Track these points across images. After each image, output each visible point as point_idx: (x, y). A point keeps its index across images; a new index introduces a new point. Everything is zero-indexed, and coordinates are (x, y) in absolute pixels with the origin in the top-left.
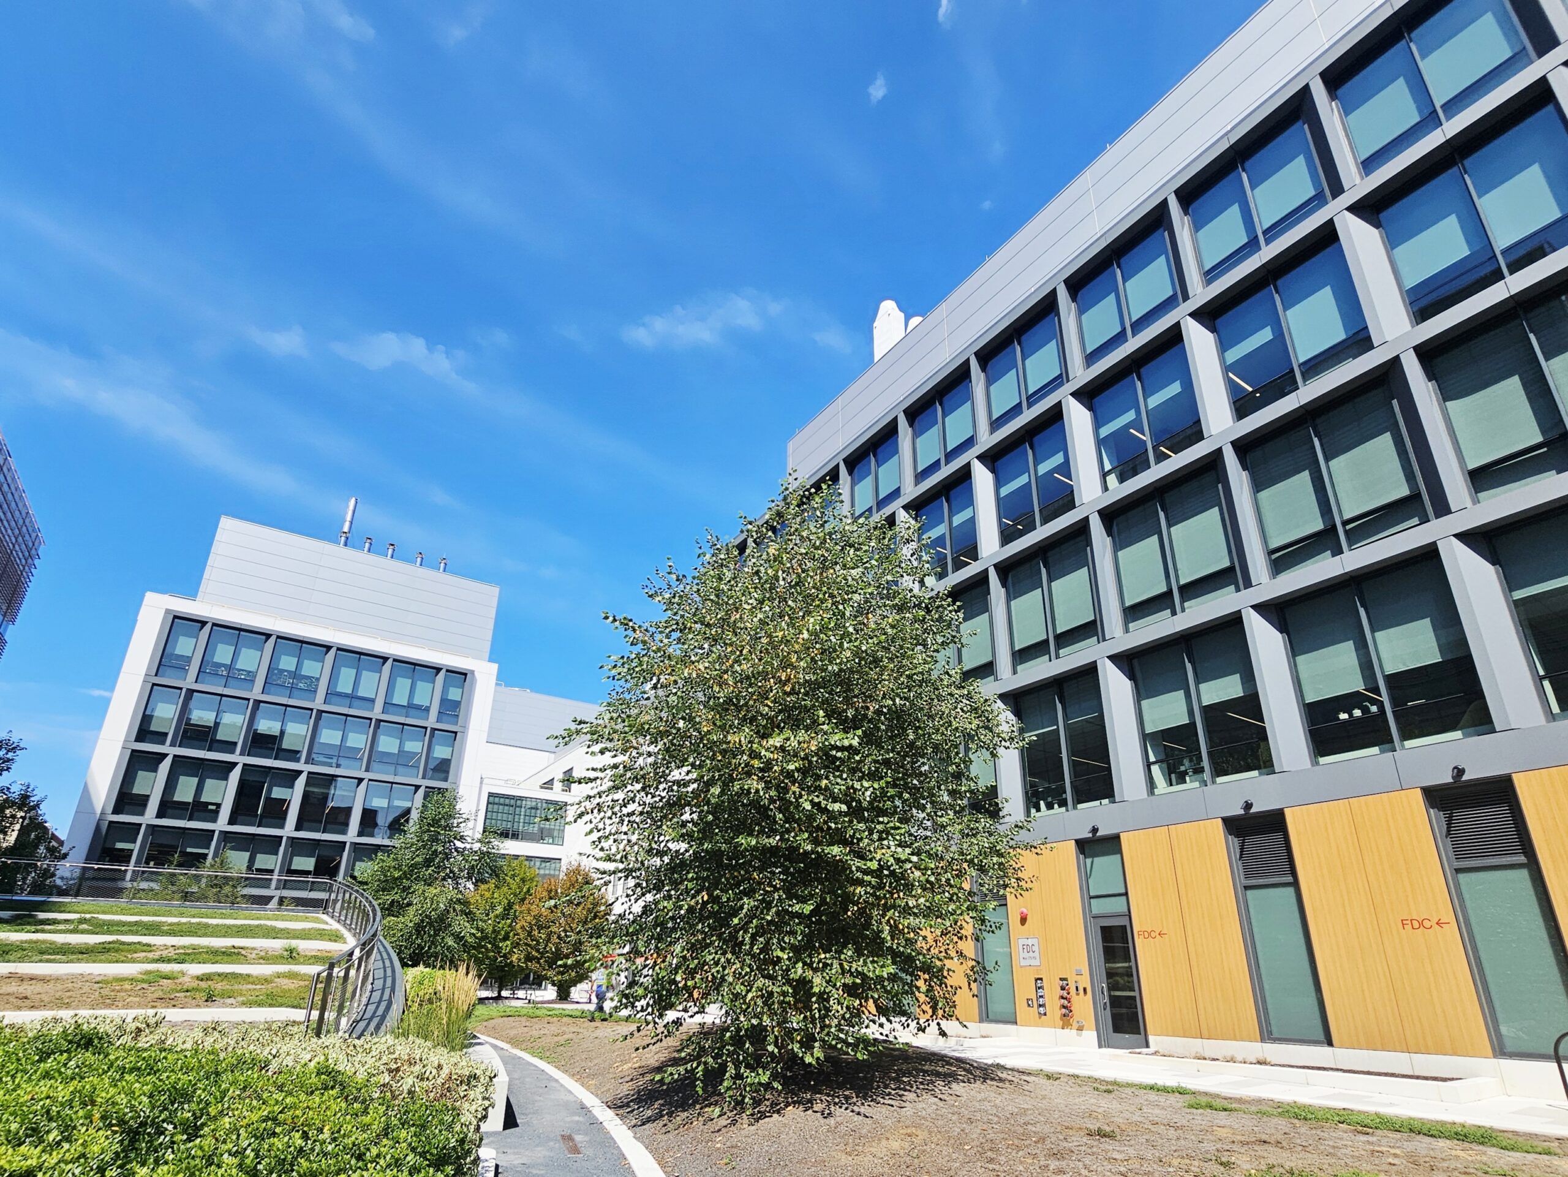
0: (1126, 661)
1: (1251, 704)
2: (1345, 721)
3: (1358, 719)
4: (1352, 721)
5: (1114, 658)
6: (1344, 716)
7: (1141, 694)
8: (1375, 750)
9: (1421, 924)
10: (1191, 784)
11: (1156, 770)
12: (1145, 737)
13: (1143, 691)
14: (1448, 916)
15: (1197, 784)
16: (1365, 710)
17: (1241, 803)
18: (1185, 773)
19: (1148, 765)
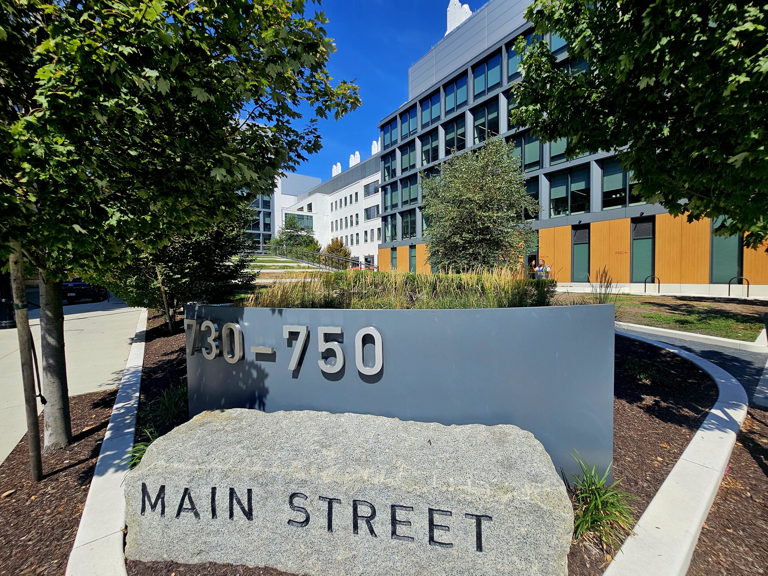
0: (549, 176)
1: (587, 190)
2: (614, 198)
3: (618, 198)
4: (616, 198)
5: (545, 175)
6: (614, 196)
7: (551, 186)
8: (620, 206)
9: (621, 253)
10: (562, 215)
11: (552, 210)
12: (551, 200)
13: (552, 185)
14: (628, 251)
15: (564, 215)
16: (621, 195)
17: (578, 221)
18: (560, 211)
19: (550, 209)
